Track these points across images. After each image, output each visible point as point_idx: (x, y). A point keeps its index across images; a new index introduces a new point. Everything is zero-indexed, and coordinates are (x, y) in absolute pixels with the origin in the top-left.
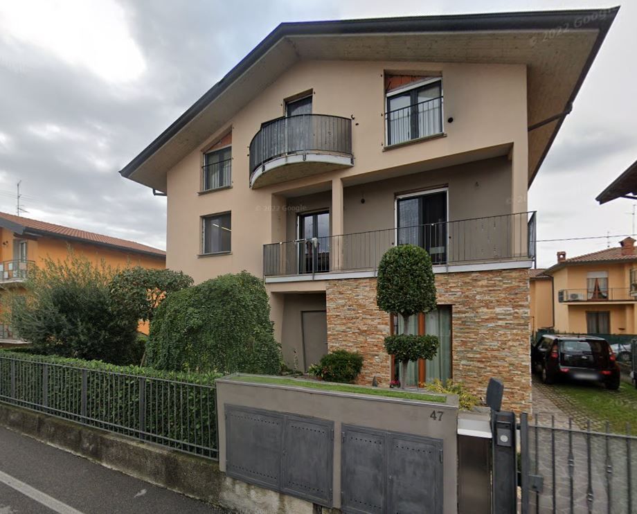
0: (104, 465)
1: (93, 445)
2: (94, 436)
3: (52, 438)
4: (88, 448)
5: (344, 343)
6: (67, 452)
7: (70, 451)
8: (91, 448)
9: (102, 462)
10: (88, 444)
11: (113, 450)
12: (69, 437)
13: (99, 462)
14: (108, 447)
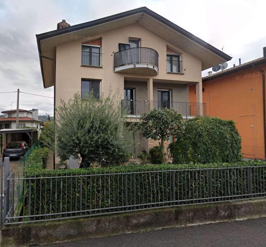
0: (238, 220)
1: (228, 212)
2: (228, 206)
3: (192, 220)
4: (225, 215)
5: (154, 143)
6: (209, 224)
7: (210, 223)
8: (226, 214)
9: (235, 219)
10: (224, 213)
11: (243, 209)
12: (208, 214)
13: (234, 220)
14: (239, 209)
